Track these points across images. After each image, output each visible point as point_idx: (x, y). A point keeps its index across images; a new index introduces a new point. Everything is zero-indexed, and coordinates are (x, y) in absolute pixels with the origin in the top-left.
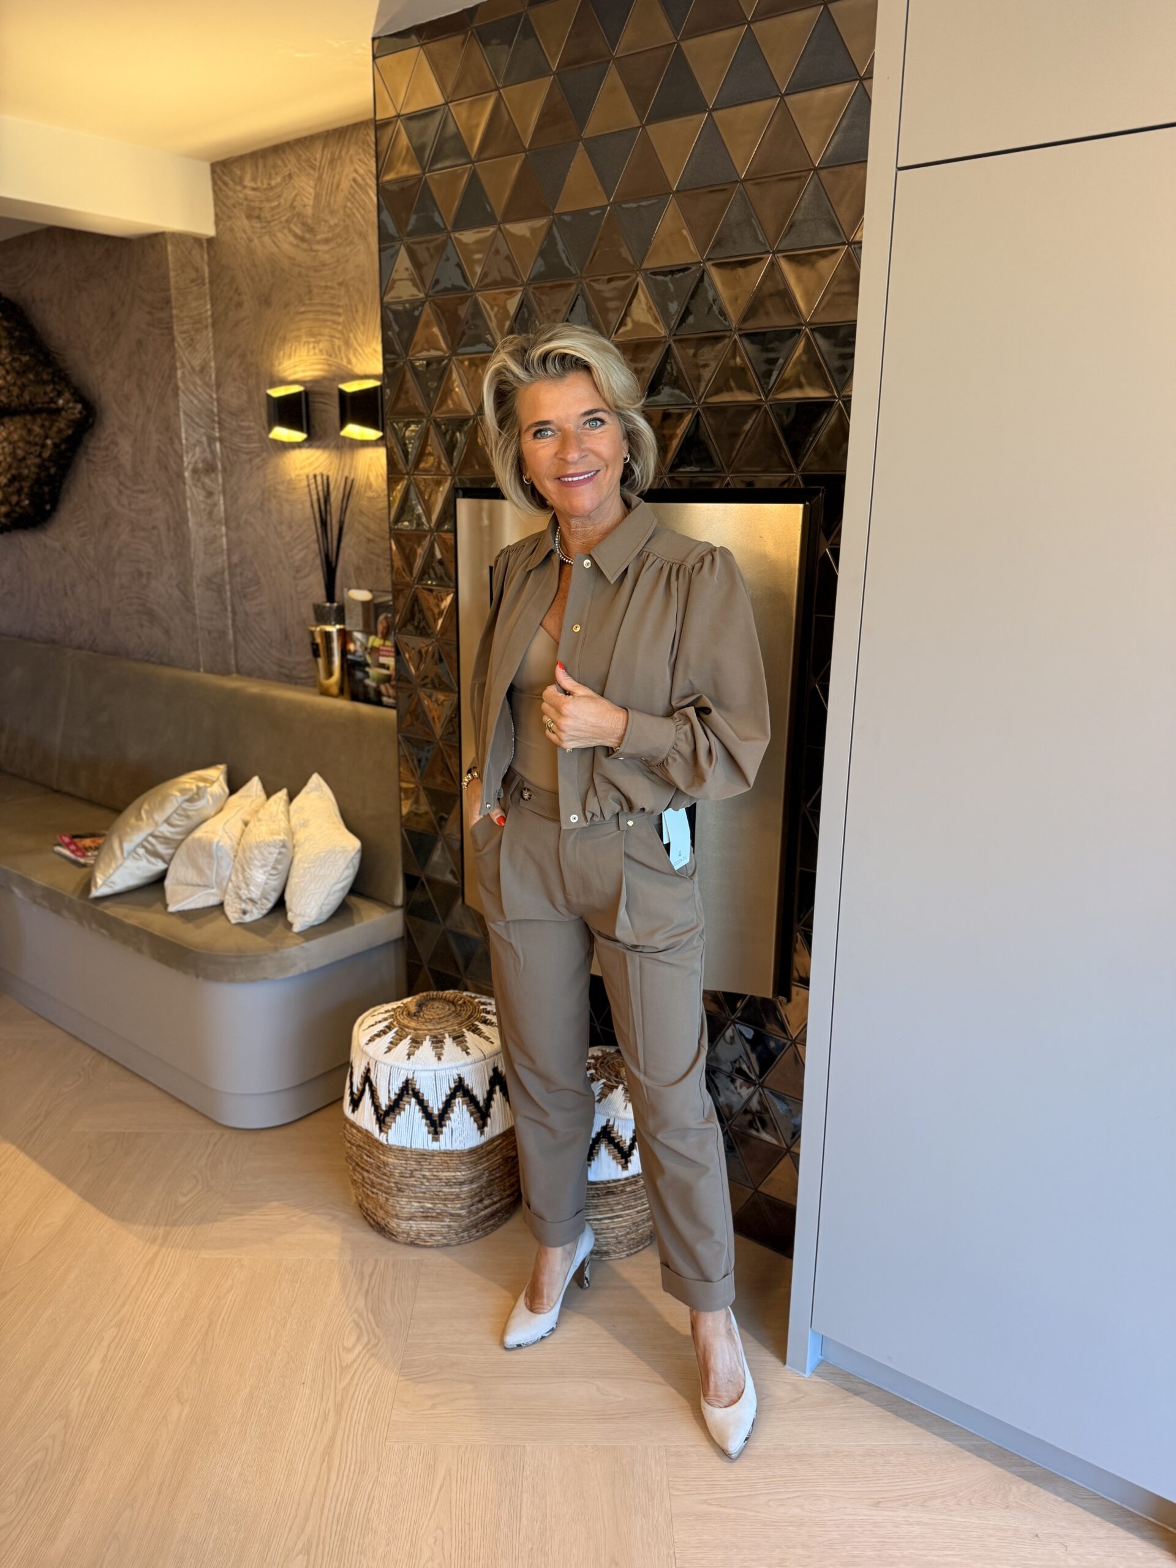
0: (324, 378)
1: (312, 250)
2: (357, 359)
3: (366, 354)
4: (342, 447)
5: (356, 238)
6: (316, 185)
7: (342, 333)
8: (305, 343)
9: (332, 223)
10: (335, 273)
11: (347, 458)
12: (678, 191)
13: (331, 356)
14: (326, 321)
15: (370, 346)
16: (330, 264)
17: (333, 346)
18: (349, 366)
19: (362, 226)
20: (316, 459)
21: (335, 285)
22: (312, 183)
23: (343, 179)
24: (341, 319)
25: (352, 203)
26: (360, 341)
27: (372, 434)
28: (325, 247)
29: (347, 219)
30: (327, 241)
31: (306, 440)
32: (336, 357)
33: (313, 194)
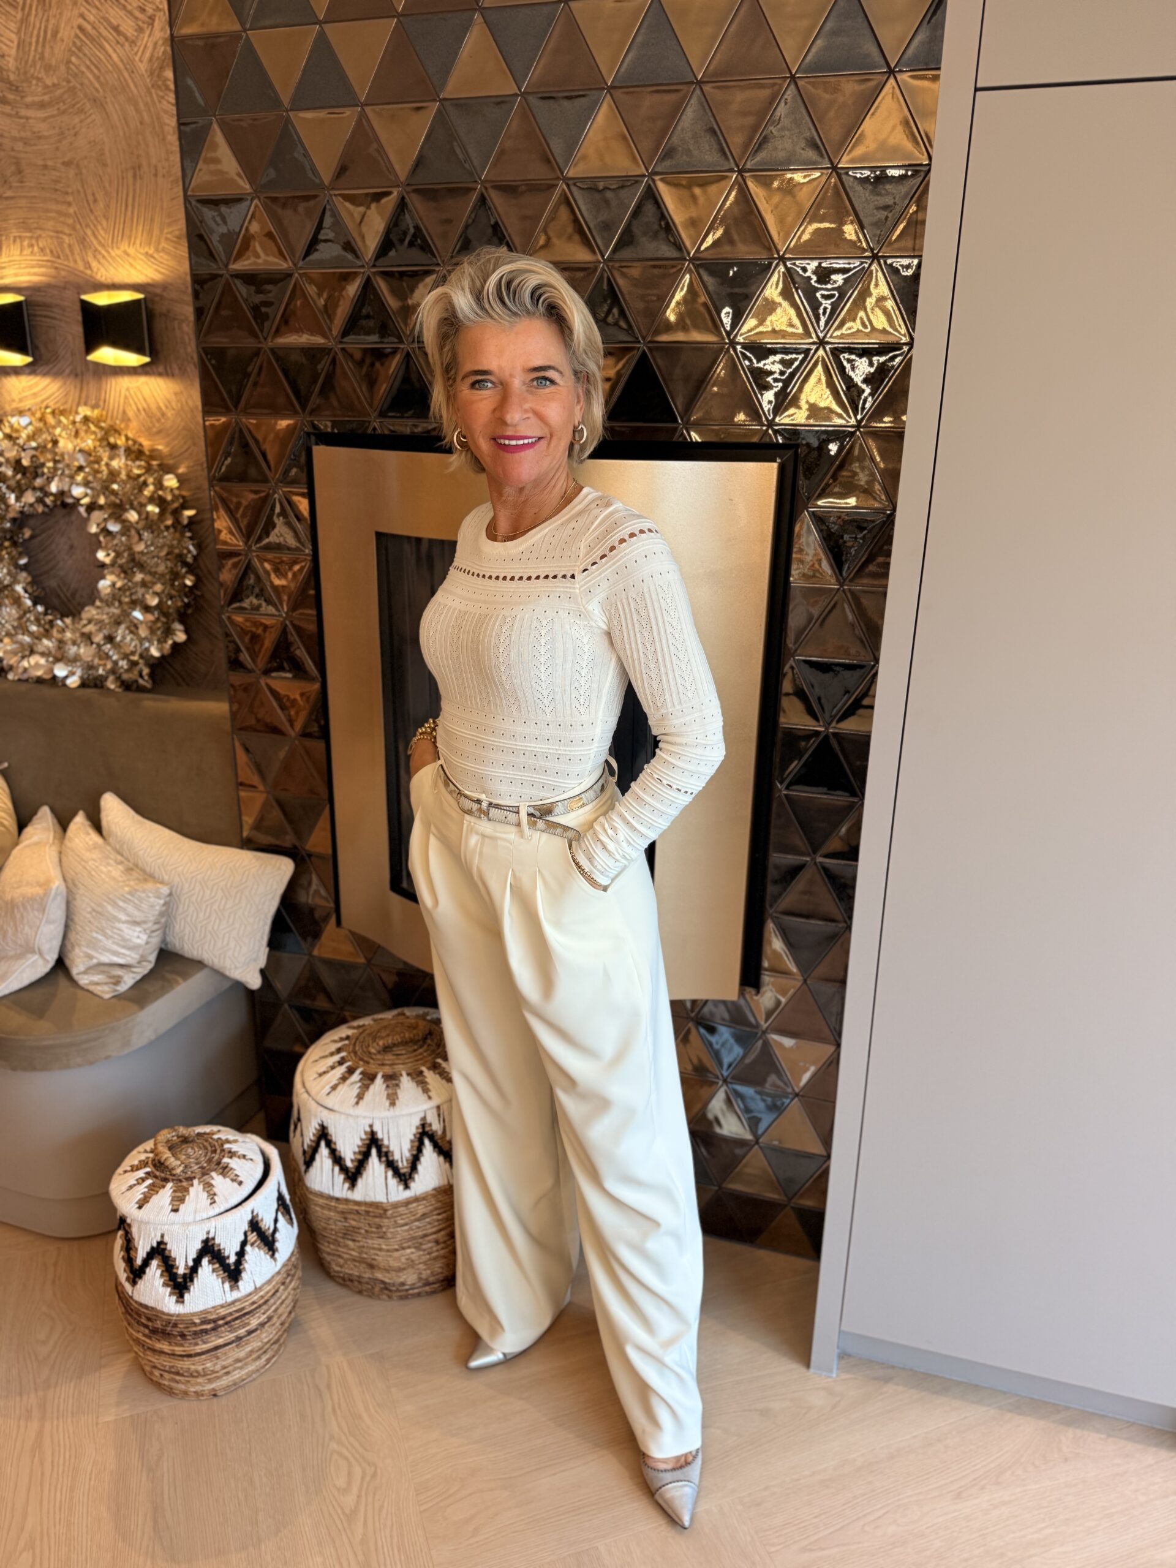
0: (49, 286)
1: (18, 116)
2: (99, 262)
3: (111, 257)
4: (82, 374)
5: (88, 106)
6: (19, 30)
7: (74, 228)
8: (14, 241)
9: (49, 82)
10: (57, 149)
11: (92, 386)
12: (613, 87)
13: (59, 257)
14: (47, 211)
15: (118, 248)
16: (46, 137)
17: (61, 244)
18: (88, 272)
19: (97, 90)
20: (44, 389)
21: (59, 165)
22: (13, 26)
23: (63, 25)
24: (71, 211)
25: (78, 57)
26: (100, 238)
27: (131, 359)
28: (41, 114)
29: (70, 77)
30: (42, 105)
31: (28, 365)
32: (68, 259)
33: (16, 43)
